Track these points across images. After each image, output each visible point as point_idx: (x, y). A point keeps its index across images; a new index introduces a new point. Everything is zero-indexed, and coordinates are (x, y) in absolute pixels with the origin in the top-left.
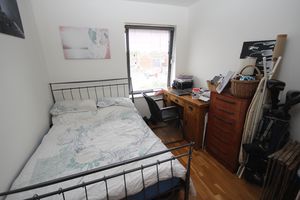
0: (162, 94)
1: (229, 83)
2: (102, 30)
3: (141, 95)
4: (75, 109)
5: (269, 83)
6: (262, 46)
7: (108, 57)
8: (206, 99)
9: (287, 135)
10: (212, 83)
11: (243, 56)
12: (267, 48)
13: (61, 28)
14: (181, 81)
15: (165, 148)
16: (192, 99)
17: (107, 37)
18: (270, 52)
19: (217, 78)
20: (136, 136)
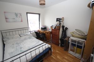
0: (38, 31)
1: (55, 27)
2: (19, 13)
3: (34, 32)
4: (12, 38)
5: (62, 26)
6: (60, 19)
7: (22, 21)
8: (51, 31)
9: (66, 35)
10: (51, 27)
11: (57, 21)
12: (61, 19)
13: (5, 12)
14: (43, 27)
15: (43, 42)
16: (47, 31)
17: (21, 15)
18: (61, 20)
19: (52, 26)
20: (36, 42)
